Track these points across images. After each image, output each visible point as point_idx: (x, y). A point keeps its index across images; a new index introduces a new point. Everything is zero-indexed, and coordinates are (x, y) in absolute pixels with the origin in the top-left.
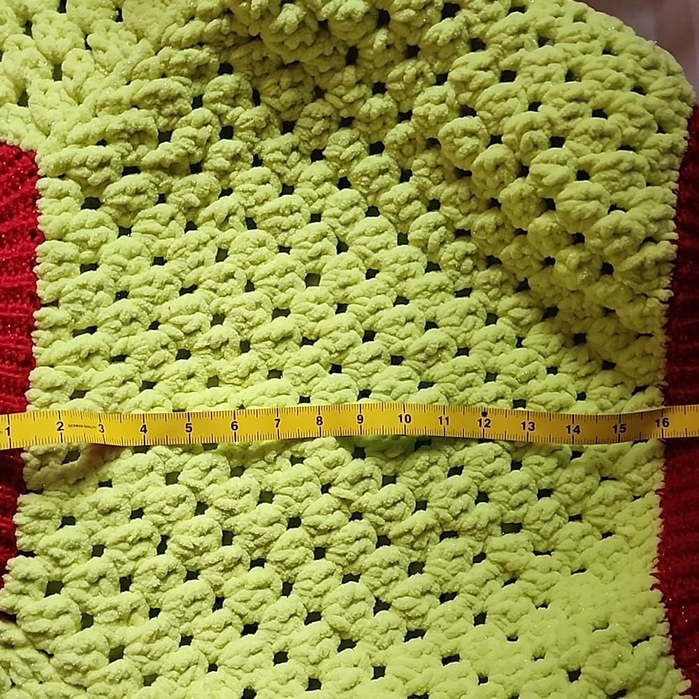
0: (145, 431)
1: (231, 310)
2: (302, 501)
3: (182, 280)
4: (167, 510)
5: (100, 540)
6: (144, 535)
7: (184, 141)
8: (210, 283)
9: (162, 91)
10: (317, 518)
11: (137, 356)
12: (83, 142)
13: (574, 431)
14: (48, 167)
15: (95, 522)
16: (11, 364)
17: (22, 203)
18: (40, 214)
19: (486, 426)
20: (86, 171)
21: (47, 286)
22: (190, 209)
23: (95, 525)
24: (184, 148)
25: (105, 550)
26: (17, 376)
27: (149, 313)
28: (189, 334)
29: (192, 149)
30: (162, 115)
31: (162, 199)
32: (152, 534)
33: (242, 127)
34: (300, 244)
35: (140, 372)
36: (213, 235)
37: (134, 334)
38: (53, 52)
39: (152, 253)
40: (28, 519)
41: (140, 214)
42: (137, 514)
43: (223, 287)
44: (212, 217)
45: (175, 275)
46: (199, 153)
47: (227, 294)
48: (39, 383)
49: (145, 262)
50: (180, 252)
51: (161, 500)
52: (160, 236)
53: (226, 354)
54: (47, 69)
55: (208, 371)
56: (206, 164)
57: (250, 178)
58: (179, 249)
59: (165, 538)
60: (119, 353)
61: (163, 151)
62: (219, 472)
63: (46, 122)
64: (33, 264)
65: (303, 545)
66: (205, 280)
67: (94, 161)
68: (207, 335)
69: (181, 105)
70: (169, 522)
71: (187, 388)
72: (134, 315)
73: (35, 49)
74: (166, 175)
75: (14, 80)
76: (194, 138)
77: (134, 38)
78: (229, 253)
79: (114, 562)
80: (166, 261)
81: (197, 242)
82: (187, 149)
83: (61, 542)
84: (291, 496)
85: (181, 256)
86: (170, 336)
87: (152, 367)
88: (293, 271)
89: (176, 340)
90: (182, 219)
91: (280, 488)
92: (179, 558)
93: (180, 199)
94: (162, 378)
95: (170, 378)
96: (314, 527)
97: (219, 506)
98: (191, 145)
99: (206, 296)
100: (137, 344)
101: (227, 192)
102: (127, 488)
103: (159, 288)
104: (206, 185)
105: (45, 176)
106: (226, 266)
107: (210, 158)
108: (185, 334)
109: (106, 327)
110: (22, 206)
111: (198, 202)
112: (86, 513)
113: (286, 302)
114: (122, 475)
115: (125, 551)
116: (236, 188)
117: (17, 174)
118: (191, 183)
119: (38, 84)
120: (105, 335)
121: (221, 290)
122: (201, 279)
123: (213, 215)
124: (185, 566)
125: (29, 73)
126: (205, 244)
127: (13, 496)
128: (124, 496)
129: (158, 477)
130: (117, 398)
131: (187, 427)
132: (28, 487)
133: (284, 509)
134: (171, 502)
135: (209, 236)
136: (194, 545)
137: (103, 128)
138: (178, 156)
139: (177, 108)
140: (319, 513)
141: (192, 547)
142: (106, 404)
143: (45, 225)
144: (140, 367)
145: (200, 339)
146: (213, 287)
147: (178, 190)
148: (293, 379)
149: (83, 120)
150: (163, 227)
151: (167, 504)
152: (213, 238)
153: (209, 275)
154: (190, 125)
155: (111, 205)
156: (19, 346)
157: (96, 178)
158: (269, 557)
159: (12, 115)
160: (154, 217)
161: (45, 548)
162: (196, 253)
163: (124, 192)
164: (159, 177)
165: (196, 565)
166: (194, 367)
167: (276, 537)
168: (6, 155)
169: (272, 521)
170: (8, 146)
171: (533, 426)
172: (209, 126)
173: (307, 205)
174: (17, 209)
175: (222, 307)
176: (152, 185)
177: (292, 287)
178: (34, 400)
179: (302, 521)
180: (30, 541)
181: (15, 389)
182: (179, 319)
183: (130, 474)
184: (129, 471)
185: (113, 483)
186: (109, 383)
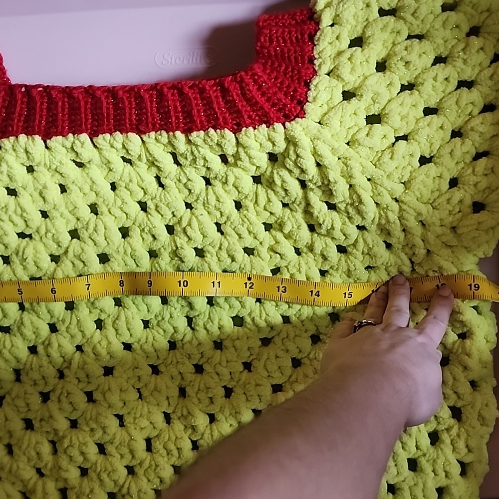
1: (206, 262)
2: (67, 332)
3: (225, 223)
4: (49, 235)
5: (20, 194)
6: (29, 223)
7: (329, 222)
8: (226, 244)
9: (364, 207)
10: (55, 345)
11: (163, 194)
12: (315, 153)
13: (315, 295)
14: (292, 131)
15: (33, 188)
16: (137, 121)
17: (262, 112)
18: (255, 128)
19: (250, 288)
20: (293, 157)
21: (201, 138)
22: (281, 226)
23: (31, 188)
24: (324, 221)
25: (14, 197)
26: (128, 126)
27: (196, 201)
28: (184, 231)
29: (324, 227)
30: (347, 205)
31: (285, 205)
32: (30, 228)
33: (349, 261)
34: (263, 310)
35: (152, 199)
36: (263, 243)
37: (179, 192)
38: (388, 114)
39: (242, 200)
40: (24, 146)
41: (269, 191)
42: (45, 215)
43: (224, 254)
44: (277, 242)
45: (228, 218)
46: (323, 231)
47: (219, 258)
49: (235, 195)
50: (246, 220)
51: (56, 230)
52: (256, 205)
53: (174, 262)
54: (375, 111)
55: (160, 249)
56: (316, 235)
57: (310, 269)
58: (248, 219)
59: (30, 236)
60: (163, 183)
61: (319, 206)
62: (80, 268)
63: (328, 122)
64: (215, 128)
65: (37, 337)
66: (227, 240)
67: (301, 164)
68: (185, 246)
69: (356, 220)
70: (41, 238)
71: (145, 236)
72: (192, 191)
73: (389, 98)
74: (303, 208)
75: (360, 87)
76: (333, 228)
77: (405, 179)
78: (251, 256)
79: (6, 206)
80: (238, 210)
81: (255, 232)
82: (323, 224)
83: (12, 171)
84: (70, 323)
85: (243, 220)
86: (181, 218)
87: (157, 207)
88: (242, 307)
89: (179, 222)
90: (271, 220)
91: (75, 314)
92: (16, 249)
93: (286, 218)
94: (149, 216)
95: (148, 222)
96: (49, 344)
97: (57, 271)
98: (327, 227)
99: (215, 242)
100: (172, 194)
101: (298, 252)
102: (61, 206)
103: (215, 207)
104: (300, 237)
105: (285, 128)
106: (240, 255)
107: (320, 239)
108: (184, 229)
109: (180, 173)
110: (260, 114)
111: (286, 232)
112: (38, 182)
113: (218, 303)
114: (70, 200)
115: (15, 212)
116: (301, 258)
117: (285, 105)
118: (300, 226)
119: (361, 107)
120: (174, 173)
121: (221, 253)
122: (228, 237)
123: (279, 243)
124: (11, 254)
125: (367, 98)
126: (255, 238)
127: (38, 132)
128: (55, 205)
129: (73, 225)
130: (129, 185)
132: (48, 141)
133: (61, 319)
134: (55, 237)
135: (262, 240)
136: (27, 258)
137: (329, 167)
138: (318, 217)
139: (353, 216)
140: (59, 346)
141: (25, 257)
142: (123, 179)
143: (246, 135)
144: (155, 198)
145: (182, 241)
146: (222, 247)
147: (293, 217)
148: (160, 314)
149: (334, 150)
150: (263, 207)
151: (54, 235)
152: (261, 243)
153: (231, 243)
154: (343, 224)
155: (272, 172)
156: (150, 125)
157: (290, 165)
158: (26, 313)
159: (332, 90)
160: (269, 200)
161: (5, 160)
162: (247, 232)
163: (283, 181)
164: (300, 203)
165: (13, 262)
166: (160, 238)
167: (40, 316)
168: (298, 94)
169: (51, 312)
170: (307, 93)
171: (285, 290)
172: (345, 237)
173: (295, 313)
174: (257, 110)
175: (209, 255)
176: (293, 199)
177: (230, 307)
178: (114, 139)
179: (54, 334)
180: (8, 148)
182: (195, 223)
183: (71, 205)
184: (73, 205)
185: (64, 193)
186: (139, 178)
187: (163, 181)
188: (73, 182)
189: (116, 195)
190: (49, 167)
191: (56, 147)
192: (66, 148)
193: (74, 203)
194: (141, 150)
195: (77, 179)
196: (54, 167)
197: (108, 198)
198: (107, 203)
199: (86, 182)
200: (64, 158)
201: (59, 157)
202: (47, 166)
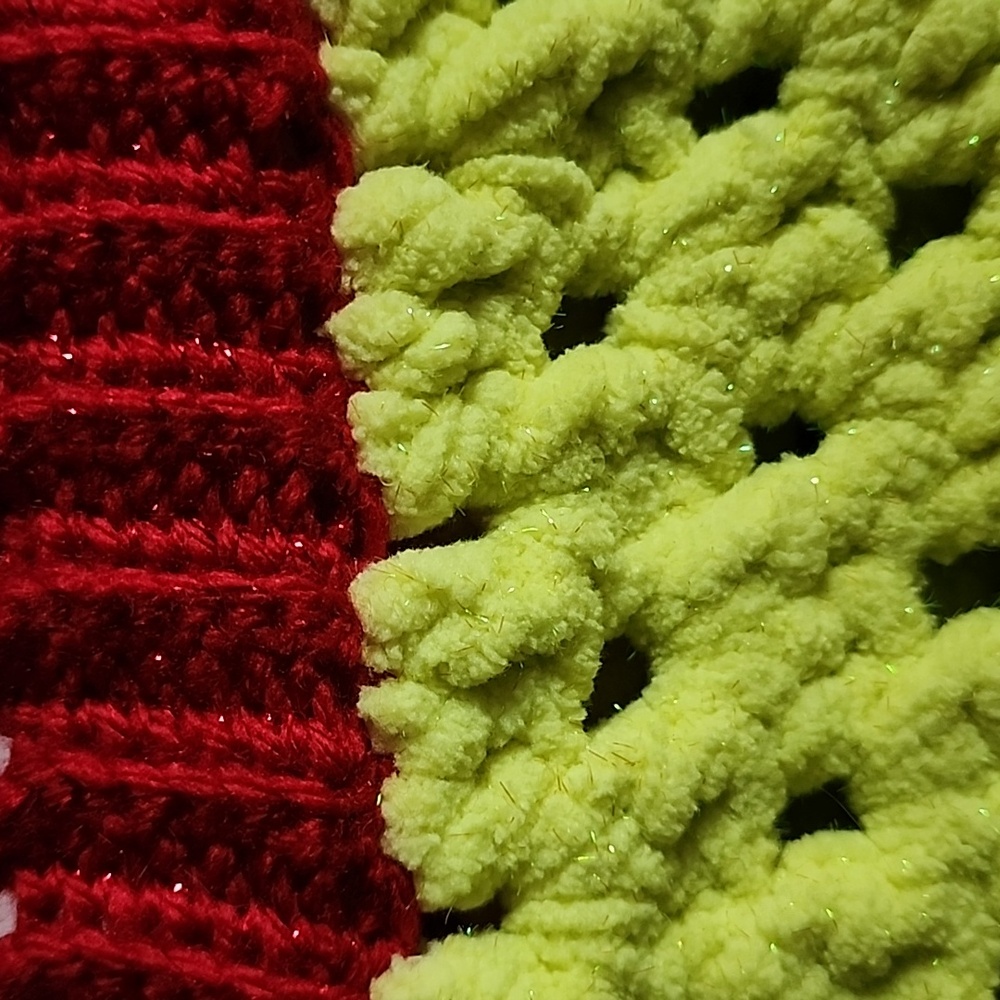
16: (215, 150)
26: (258, 223)
48: (407, 257)
102: (957, 824)
114: (908, 750)
132: (433, 895)
144: (859, 107)
156: (244, 38)
181: (262, 297)
183: (950, 743)
184: (947, 726)
185: (858, 801)
186: (714, 232)
187: (719, 60)
188: (767, 722)
189: (849, 406)
190: (645, 909)
191: (486, 834)
192: (493, 752)
193: (929, 719)
194: (483, 180)
195: (736, 689)
196: (648, 864)
197: (880, 463)
198: (918, 471)
199: (754, 623)
200: (575, 775)
201: (570, 817)
202: (646, 923)
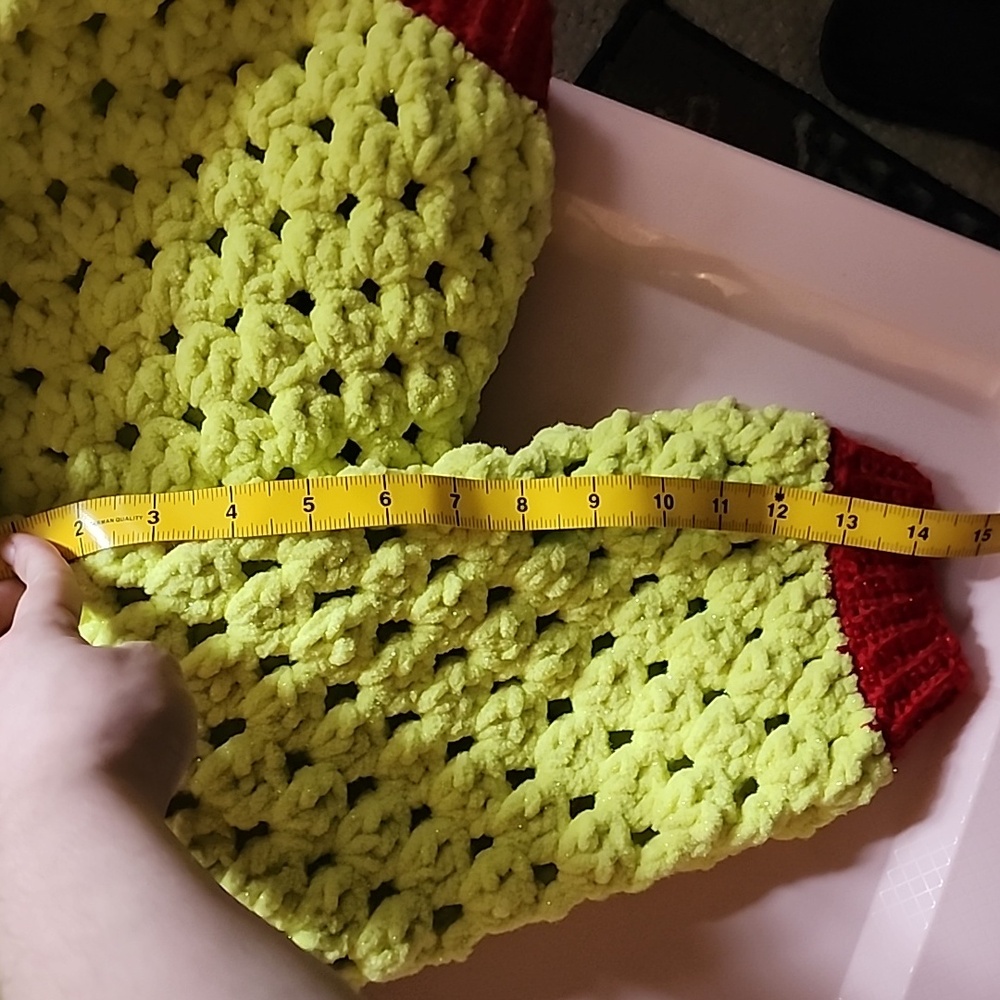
0: (234, 515)
13: (920, 535)
19: (780, 516)
131: (305, 504)
171: (855, 522)
